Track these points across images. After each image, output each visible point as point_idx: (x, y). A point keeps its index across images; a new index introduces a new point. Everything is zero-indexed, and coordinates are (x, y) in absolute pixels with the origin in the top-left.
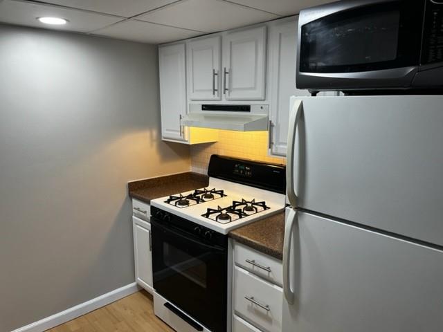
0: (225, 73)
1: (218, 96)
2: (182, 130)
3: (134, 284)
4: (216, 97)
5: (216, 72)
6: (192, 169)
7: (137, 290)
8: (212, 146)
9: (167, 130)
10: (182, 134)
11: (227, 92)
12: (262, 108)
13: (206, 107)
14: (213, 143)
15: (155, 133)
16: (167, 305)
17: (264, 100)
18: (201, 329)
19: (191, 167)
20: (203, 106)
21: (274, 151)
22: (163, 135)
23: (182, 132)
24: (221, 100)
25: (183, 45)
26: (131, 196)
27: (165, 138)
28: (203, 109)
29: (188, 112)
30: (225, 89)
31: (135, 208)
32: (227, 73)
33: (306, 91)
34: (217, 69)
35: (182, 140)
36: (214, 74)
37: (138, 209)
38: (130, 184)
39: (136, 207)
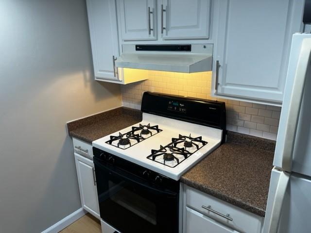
0: (163, 10)
1: (154, 35)
2: (116, 71)
3: (81, 210)
4: (152, 37)
5: (151, 11)
6: (123, 104)
8: (143, 83)
9: (100, 71)
10: (116, 75)
11: (164, 31)
12: (205, 47)
13: (140, 48)
14: (144, 81)
15: (88, 74)
17: (208, 39)
19: (122, 103)
20: (137, 46)
21: (219, 91)
22: (95, 75)
23: (116, 73)
24: (157, 40)
26: (71, 136)
27: (97, 78)
28: (137, 49)
29: (121, 53)
30: (163, 28)
31: (76, 147)
32: (165, 10)
34: (152, 7)
35: (116, 81)
36: (150, 13)
37: (79, 148)
38: (69, 125)
39: (78, 146)
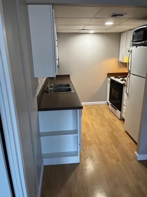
3: (106, 102)
7: (107, 104)
9: (120, 58)
10: (123, 59)
15: (117, 59)
16: (111, 105)
18: (117, 110)
22: (119, 60)
25: (126, 33)
26: (108, 77)
33: (135, 46)
37: (108, 80)
38: (108, 73)
